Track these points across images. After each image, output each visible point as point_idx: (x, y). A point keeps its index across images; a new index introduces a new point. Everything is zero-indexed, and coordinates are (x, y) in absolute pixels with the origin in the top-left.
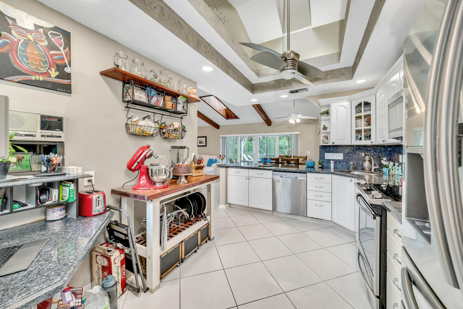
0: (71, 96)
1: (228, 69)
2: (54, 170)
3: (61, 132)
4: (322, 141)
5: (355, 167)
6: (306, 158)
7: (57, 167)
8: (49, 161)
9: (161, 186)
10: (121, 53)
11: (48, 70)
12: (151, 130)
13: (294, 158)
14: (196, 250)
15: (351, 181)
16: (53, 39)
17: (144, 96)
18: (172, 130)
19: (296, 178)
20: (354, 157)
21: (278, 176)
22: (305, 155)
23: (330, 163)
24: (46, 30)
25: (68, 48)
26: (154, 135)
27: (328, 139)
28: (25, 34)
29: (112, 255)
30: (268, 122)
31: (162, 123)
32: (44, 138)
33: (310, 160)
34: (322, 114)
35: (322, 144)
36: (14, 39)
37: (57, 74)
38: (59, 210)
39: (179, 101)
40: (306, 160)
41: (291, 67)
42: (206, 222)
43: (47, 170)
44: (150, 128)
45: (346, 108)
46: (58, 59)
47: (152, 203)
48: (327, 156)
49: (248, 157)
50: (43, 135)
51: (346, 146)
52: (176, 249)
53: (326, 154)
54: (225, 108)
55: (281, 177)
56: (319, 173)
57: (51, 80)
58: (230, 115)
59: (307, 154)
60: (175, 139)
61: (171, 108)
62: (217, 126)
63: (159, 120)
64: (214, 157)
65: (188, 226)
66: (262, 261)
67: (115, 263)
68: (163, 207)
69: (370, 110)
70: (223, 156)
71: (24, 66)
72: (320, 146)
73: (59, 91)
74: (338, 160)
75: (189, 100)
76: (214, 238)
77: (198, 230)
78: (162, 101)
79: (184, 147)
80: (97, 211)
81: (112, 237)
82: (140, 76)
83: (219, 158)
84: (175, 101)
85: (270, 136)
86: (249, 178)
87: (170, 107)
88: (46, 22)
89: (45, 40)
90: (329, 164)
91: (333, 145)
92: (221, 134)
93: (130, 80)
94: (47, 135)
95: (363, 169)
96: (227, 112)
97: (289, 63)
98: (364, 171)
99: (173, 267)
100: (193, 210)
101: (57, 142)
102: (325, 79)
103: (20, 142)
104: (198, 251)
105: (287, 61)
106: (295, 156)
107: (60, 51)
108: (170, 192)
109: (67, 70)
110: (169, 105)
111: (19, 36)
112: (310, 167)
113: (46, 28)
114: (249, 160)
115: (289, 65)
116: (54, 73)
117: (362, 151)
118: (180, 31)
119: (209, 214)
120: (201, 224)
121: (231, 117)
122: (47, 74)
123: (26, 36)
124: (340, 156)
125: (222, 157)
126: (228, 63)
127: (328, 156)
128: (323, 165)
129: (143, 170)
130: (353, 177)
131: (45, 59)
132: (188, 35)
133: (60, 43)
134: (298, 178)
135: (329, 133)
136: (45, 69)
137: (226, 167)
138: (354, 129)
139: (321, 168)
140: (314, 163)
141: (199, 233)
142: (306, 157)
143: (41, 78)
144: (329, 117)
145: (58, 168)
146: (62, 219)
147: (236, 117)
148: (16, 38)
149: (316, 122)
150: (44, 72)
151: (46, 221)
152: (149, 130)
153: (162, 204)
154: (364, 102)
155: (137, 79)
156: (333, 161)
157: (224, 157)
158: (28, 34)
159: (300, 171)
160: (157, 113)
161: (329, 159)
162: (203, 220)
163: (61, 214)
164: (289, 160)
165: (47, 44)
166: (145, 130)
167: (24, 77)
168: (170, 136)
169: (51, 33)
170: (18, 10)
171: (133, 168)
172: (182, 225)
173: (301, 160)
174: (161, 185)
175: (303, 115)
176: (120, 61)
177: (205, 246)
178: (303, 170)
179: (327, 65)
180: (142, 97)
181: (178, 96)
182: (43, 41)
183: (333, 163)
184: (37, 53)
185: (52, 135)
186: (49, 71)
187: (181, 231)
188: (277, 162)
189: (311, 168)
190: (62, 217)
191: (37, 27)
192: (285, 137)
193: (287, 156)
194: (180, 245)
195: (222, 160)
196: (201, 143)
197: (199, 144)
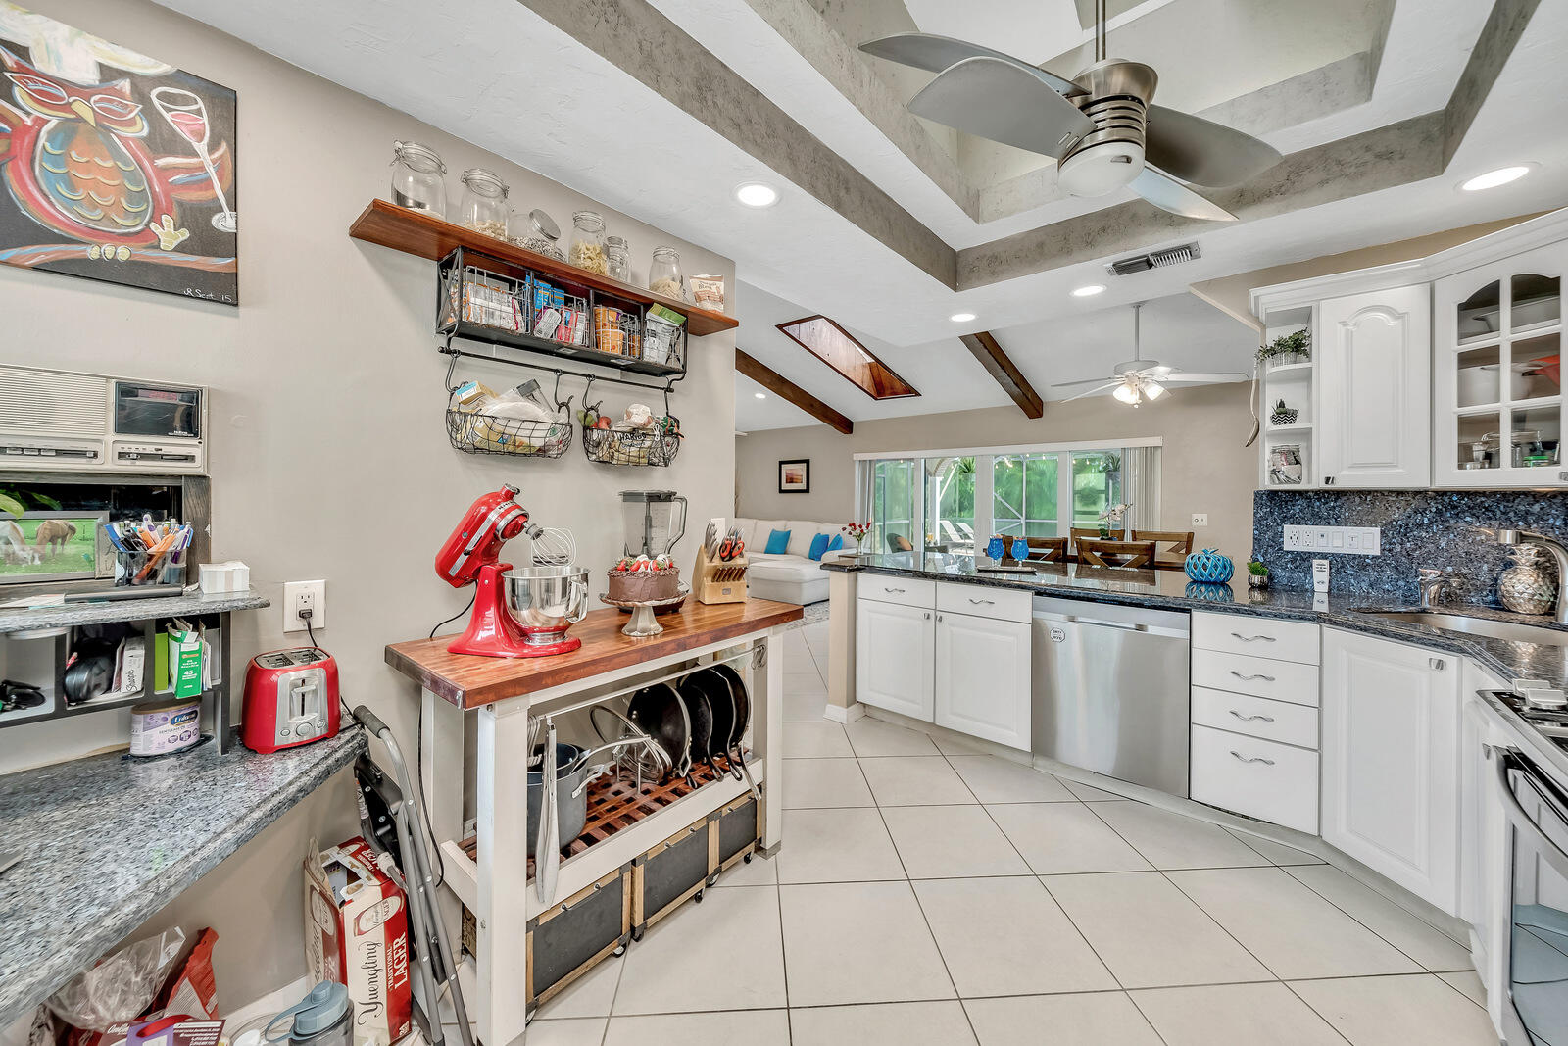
0: (237, 316)
1: (842, 193)
2: (152, 575)
3: (195, 442)
4: (1267, 474)
5: (1448, 595)
6: (1188, 541)
7: (169, 564)
8: (131, 543)
9: (549, 647)
10: (413, 149)
11: (147, 225)
12: (535, 434)
13: (1134, 539)
14: (700, 891)
15: (1440, 665)
16: (168, 116)
17: (504, 308)
18: (623, 433)
19: (1140, 628)
20: (1443, 544)
21: (1056, 615)
22: (1183, 530)
23: (1309, 570)
24: (141, 86)
25: (224, 148)
26: (549, 450)
27: (1297, 462)
28: (63, 99)
29: (351, 901)
30: (1031, 404)
31: (588, 410)
32: (129, 462)
33: (1205, 552)
34: (1272, 352)
35: (1267, 484)
36: (24, 117)
37: (182, 239)
38: (169, 719)
39: (650, 326)
40: (1188, 551)
41: (1111, 134)
42: (744, 786)
43: (131, 575)
44: (531, 425)
45: (1399, 316)
46: (186, 186)
47: (492, 715)
48: (1294, 538)
49: (960, 530)
50: (126, 450)
51: (1400, 493)
52: (607, 894)
53: (1288, 530)
54: (870, 360)
55: (1072, 619)
56: (1250, 612)
57: (156, 258)
58: (886, 384)
59: (1194, 523)
60: (637, 464)
61: (618, 352)
62: (845, 425)
63: (571, 398)
64: (831, 530)
65: (670, 797)
66: (960, 999)
67: (359, 930)
68: (545, 730)
69: (1556, 314)
70: (861, 527)
71: (60, 212)
72: (1257, 494)
73: (189, 296)
74: (1355, 557)
75: (695, 324)
76: (777, 846)
77: (709, 818)
78: (581, 326)
79: (669, 497)
80: (293, 734)
81: (382, 819)
82: (489, 233)
83: (850, 534)
84: (636, 326)
85: (1040, 454)
86: (935, 616)
87: (614, 348)
88: (144, 56)
89: (138, 118)
90: (1302, 575)
91: (1329, 487)
92: (857, 452)
93: (454, 252)
94: (141, 451)
95: (1499, 605)
96: (876, 374)
97: (1101, 115)
98: (1504, 615)
99: (590, 961)
100: (692, 735)
101: (181, 476)
102: (1287, 191)
103: (44, 477)
104: (709, 897)
105: (1093, 109)
106: (1140, 533)
107: (195, 154)
108: (569, 674)
109: (223, 222)
110: (612, 340)
111: (43, 106)
112: (1208, 583)
113: (143, 77)
114: (963, 541)
115: (1100, 125)
116: (169, 234)
117: (1490, 518)
118: (616, 36)
119: (759, 753)
120: (720, 793)
121: (889, 391)
122: (145, 237)
123: (67, 107)
124: (1365, 540)
125: (858, 530)
126: (842, 168)
127: (1298, 537)
128: (1271, 578)
129: (487, 582)
130: (1450, 648)
131: (138, 186)
132: (656, 52)
133: (196, 127)
134: (1149, 627)
135: (1307, 434)
136: (138, 221)
137: (849, 570)
138: (1450, 412)
139: (1263, 588)
140: (1228, 567)
141: (714, 829)
142: (1190, 537)
143: (123, 253)
144: (1307, 365)
145: (170, 569)
146: (179, 753)
147: (910, 391)
148: (28, 114)
149: (1236, 393)
150: (132, 230)
151: (125, 756)
152: (528, 433)
153: (541, 717)
154: (1514, 278)
155: (478, 246)
156: (1326, 562)
157: (864, 528)
158: (75, 101)
159: (1159, 602)
160: (565, 372)
161: (1305, 553)
162: (729, 779)
163: (178, 734)
164: (1113, 546)
165: (145, 133)
166: (514, 432)
167: (56, 251)
168: (616, 454)
169: (160, 93)
170: (36, 18)
171: (453, 573)
172: (646, 792)
173: (1163, 551)
174: (551, 643)
175: (1177, 369)
176: (411, 179)
177: (740, 875)
178: (1171, 594)
179: (1300, 120)
180: (497, 313)
181: (648, 304)
182: (132, 123)
183: (1327, 570)
184: (109, 164)
185: (159, 452)
186: (153, 226)
187: (636, 816)
188: (1060, 555)
189: (1214, 587)
190: (180, 744)
191: (108, 73)
192: (1101, 458)
193: (1103, 533)
194: (627, 877)
195: (859, 538)
196: (790, 480)
197: (785, 486)
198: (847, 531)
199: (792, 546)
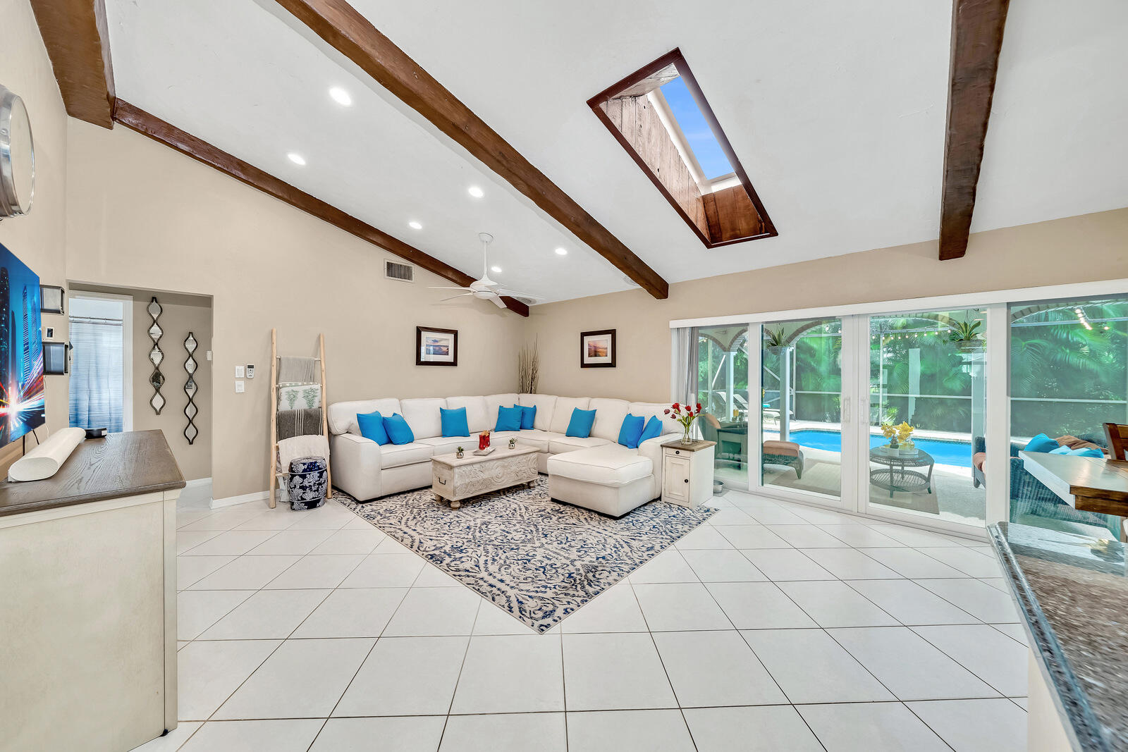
58: (725, 223)
62: (658, 287)
64: (645, 411)
70: (688, 409)
83: (674, 417)
96: (711, 212)
121: (728, 234)
125: (684, 413)
147: (765, 229)
157: (694, 410)
196: (595, 353)
197: (588, 360)
198: (670, 415)
199: (598, 428)
